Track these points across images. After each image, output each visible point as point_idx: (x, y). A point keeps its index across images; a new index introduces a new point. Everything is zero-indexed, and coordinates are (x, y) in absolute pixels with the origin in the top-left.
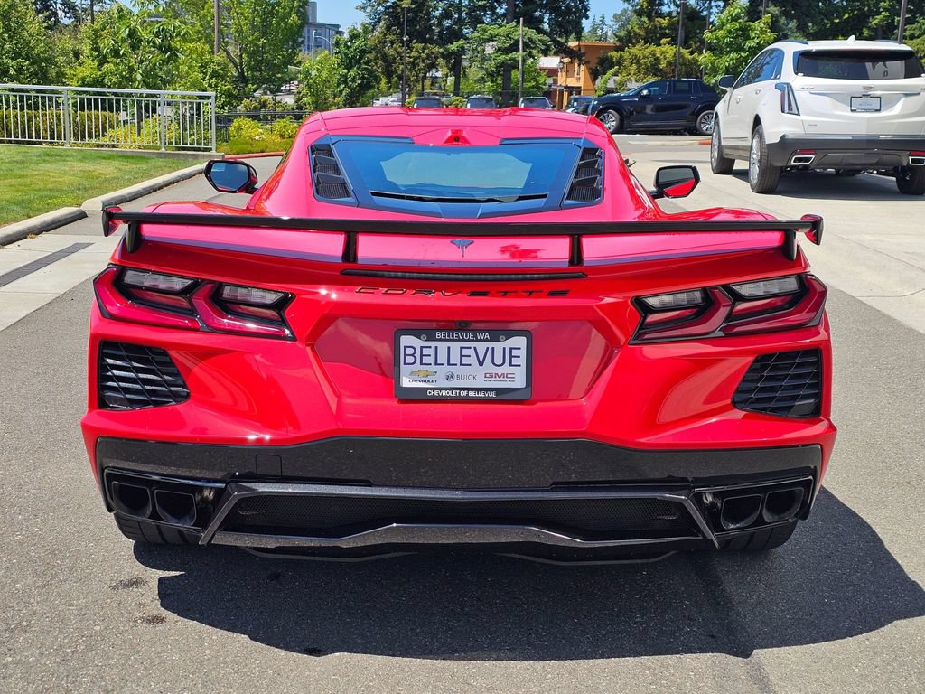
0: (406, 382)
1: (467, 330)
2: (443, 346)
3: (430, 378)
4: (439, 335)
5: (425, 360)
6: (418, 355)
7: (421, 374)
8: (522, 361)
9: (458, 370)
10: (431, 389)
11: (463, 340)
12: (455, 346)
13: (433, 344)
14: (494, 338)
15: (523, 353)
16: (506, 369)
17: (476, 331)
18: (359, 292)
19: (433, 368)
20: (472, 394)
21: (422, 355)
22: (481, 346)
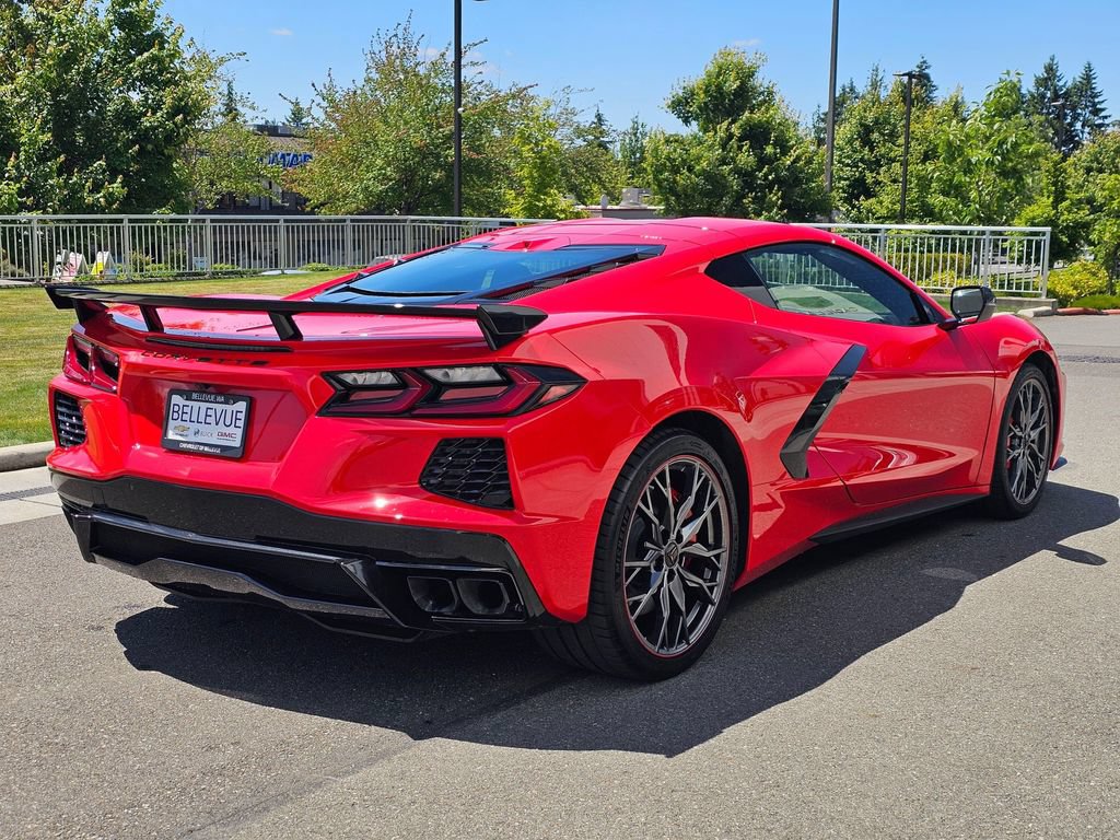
0: (171, 435)
1: (210, 393)
2: (196, 405)
3: (184, 433)
4: (195, 396)
5: (185, 417)
6: (180, 412)
7: (181, 429)
8: (241, 423)
9: (202, 427)
10: (183, 442)
11: (208, 402)
12: (204, 405)
13: (190, 403)
14: (226, 402)
15: (242, 416)
16: (231, 429)
17: (216, 394)
18: (155, 356)
19: (188, 424)
20: (206, 449)
21: (183, 413)
22: (219, 408)
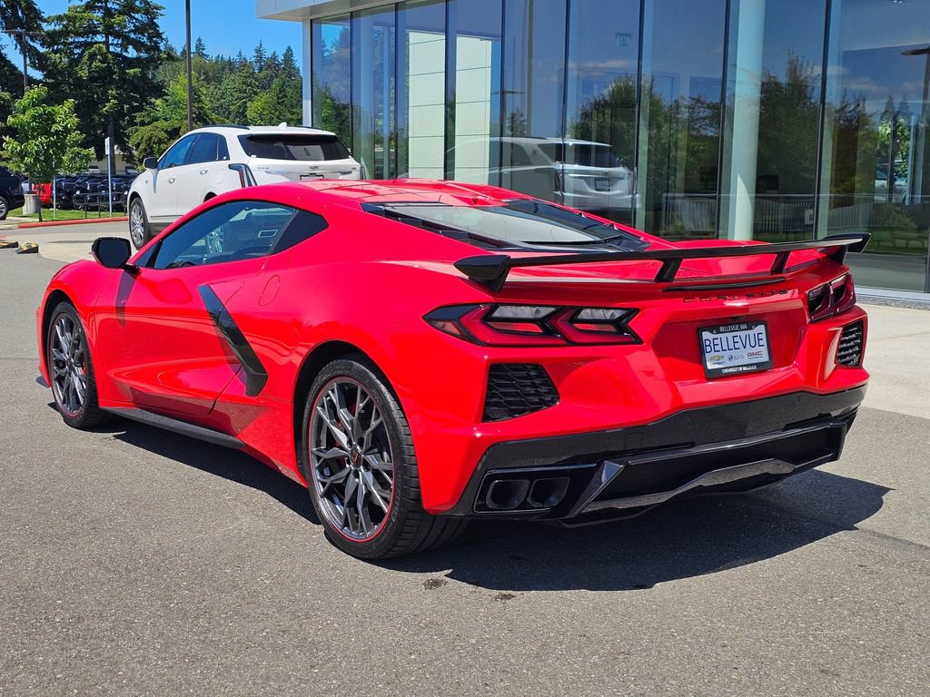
0: (710, 366)
1: (735, 324)
2: (724, 337)
3: (721, 361)
4: (722, 329)
5: (717, 348)
6: (712, 345)
7: (716, 359)
8: (764, 342)
9: (733, 353)
10: (724, 368)
11: (734, 331)
12: (730, 336)
13: (718, 336)
14: (750, 328)
15: (763, 336)
16: (757, 349)
17: (740, 323)
19: (722, 353)
20: (745, 369)
21: (714, 345)
22: (743, 334)
